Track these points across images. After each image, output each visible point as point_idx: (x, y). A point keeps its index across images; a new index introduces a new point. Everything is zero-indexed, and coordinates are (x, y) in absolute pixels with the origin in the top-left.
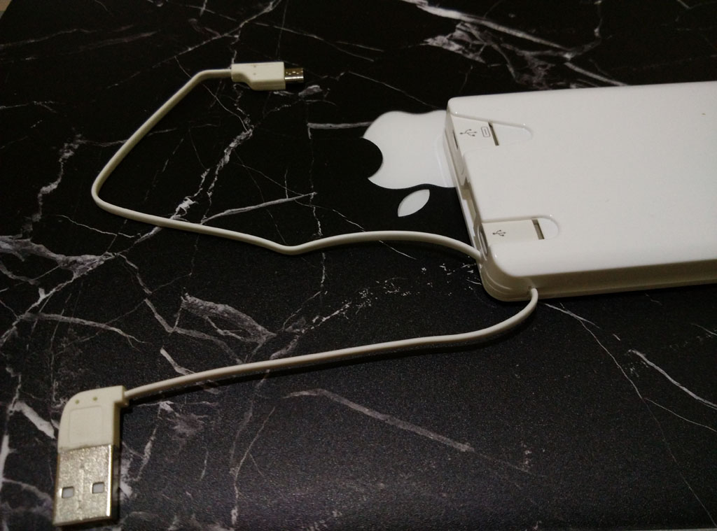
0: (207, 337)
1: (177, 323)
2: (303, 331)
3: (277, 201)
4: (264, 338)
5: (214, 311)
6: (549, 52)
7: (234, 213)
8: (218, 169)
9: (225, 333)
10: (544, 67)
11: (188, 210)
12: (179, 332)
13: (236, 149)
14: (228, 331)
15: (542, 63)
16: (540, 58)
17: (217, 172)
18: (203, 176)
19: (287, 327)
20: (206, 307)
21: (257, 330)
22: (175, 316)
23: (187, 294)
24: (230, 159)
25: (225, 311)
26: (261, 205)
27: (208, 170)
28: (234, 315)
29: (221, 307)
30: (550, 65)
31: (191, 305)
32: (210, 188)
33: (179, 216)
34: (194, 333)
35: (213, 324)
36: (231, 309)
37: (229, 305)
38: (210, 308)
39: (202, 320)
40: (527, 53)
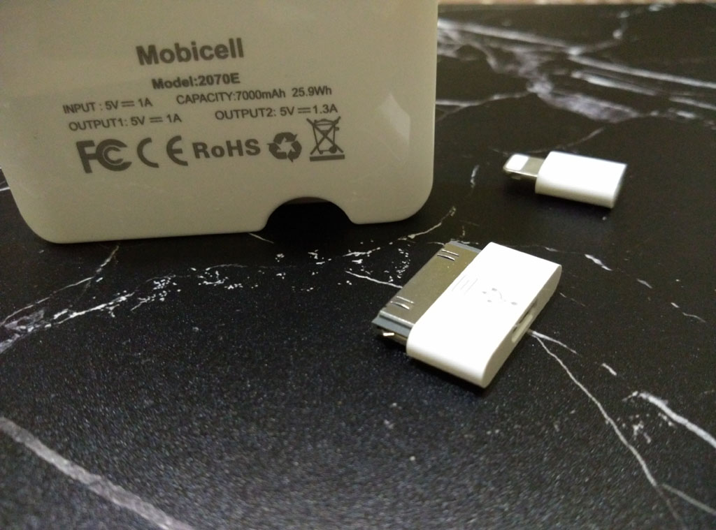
2: (30, 330)
6: (547, 49)
10: (538, 59)
15: (536, 57)
16: (535, 53)
19: (9, 322)
30: (545, 59)
40: (518, 50)
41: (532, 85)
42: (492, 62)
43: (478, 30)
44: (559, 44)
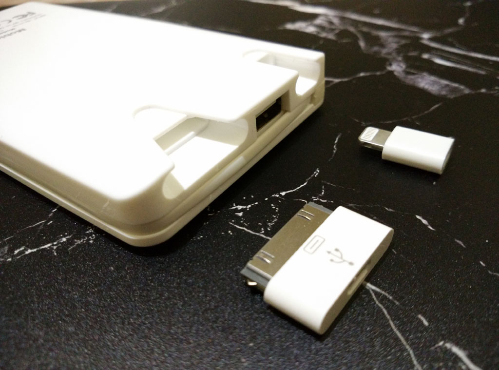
6: (407, 34)
10: (398, 43)
15: (396, 40)
16: (396, 36)
30: (403, 42)
40: (383, 34)
41: (390, 65)
42: (362, 44)
43: (354, 17)
44: (415, 29)
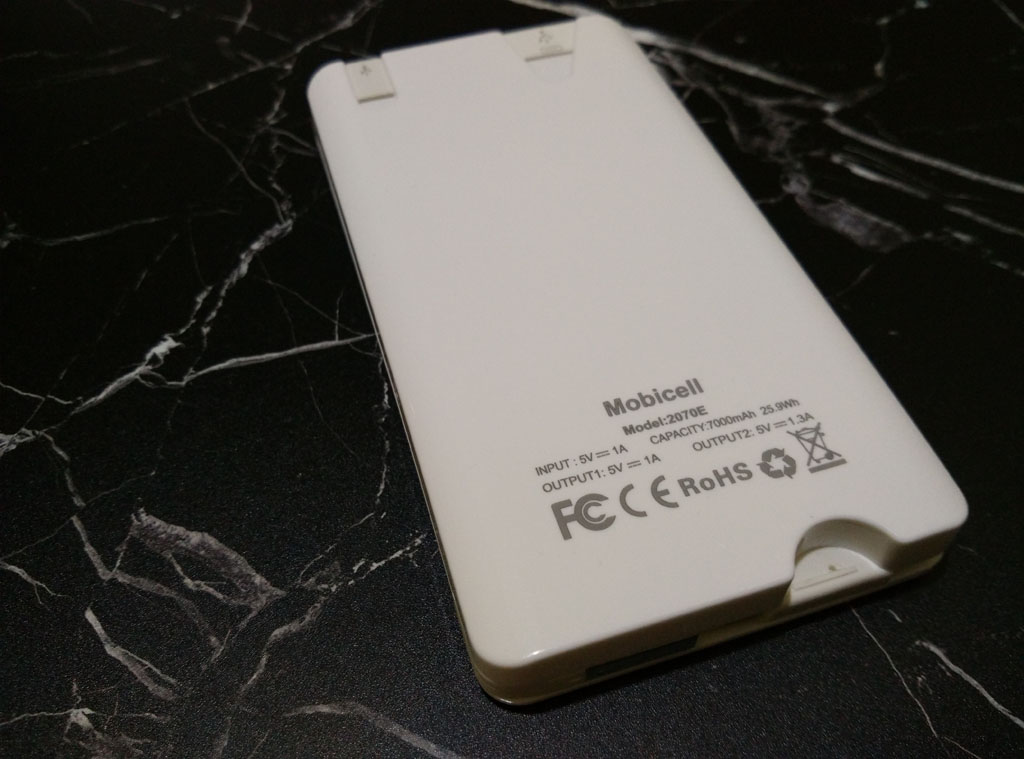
0: (166, 592)
1: (118, 564)
2: (334, 589)
3: (318, 346)
4: (264, 599)
5: (183, 544)
6: (798, 101)
7: (242, 364)
8: (226, 287)
9: (198, 586)
10: (789, 124)
11: (166, 357)
12: (120, 580)
13: (260, 252)
14: (203, 583)
15: (786, 118)
16: (783, 109)
17: (223, 293)
18: (200, 299)
19: (307, 579)
20: (170, 536)
21: (253, 583)
22: (118, 549)
23: (142, 510)
24: (249, 270)
25: (202, 545)
26: (290, 352)
27: (210, 288)
28: (216, 552)
29: (195, 537)
30: (799, 123)
31: (147, 531)
32: (209, 319)
33: (150, 367)
34: (145, 584)
35: (179, 569)
36: (212, 542)
37: (209, 534)
38: (178, 537)
39: (162, 561)
40: (762, 103)
41: (787, 181)
42: (734, 129)
44: (811, 90)
